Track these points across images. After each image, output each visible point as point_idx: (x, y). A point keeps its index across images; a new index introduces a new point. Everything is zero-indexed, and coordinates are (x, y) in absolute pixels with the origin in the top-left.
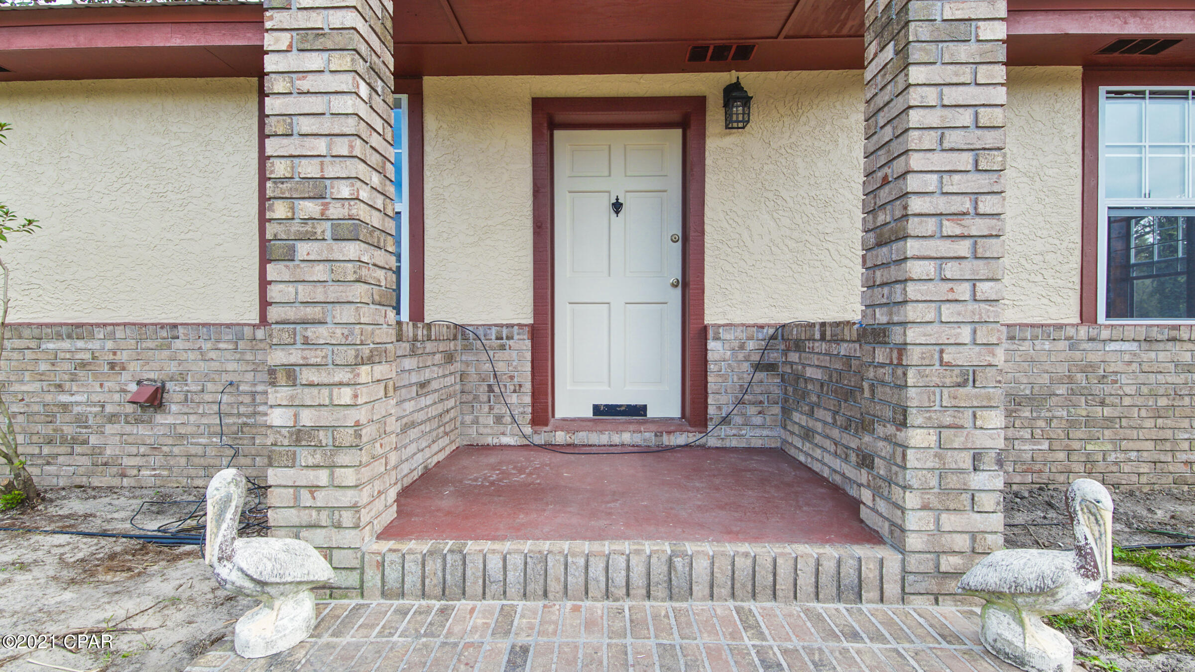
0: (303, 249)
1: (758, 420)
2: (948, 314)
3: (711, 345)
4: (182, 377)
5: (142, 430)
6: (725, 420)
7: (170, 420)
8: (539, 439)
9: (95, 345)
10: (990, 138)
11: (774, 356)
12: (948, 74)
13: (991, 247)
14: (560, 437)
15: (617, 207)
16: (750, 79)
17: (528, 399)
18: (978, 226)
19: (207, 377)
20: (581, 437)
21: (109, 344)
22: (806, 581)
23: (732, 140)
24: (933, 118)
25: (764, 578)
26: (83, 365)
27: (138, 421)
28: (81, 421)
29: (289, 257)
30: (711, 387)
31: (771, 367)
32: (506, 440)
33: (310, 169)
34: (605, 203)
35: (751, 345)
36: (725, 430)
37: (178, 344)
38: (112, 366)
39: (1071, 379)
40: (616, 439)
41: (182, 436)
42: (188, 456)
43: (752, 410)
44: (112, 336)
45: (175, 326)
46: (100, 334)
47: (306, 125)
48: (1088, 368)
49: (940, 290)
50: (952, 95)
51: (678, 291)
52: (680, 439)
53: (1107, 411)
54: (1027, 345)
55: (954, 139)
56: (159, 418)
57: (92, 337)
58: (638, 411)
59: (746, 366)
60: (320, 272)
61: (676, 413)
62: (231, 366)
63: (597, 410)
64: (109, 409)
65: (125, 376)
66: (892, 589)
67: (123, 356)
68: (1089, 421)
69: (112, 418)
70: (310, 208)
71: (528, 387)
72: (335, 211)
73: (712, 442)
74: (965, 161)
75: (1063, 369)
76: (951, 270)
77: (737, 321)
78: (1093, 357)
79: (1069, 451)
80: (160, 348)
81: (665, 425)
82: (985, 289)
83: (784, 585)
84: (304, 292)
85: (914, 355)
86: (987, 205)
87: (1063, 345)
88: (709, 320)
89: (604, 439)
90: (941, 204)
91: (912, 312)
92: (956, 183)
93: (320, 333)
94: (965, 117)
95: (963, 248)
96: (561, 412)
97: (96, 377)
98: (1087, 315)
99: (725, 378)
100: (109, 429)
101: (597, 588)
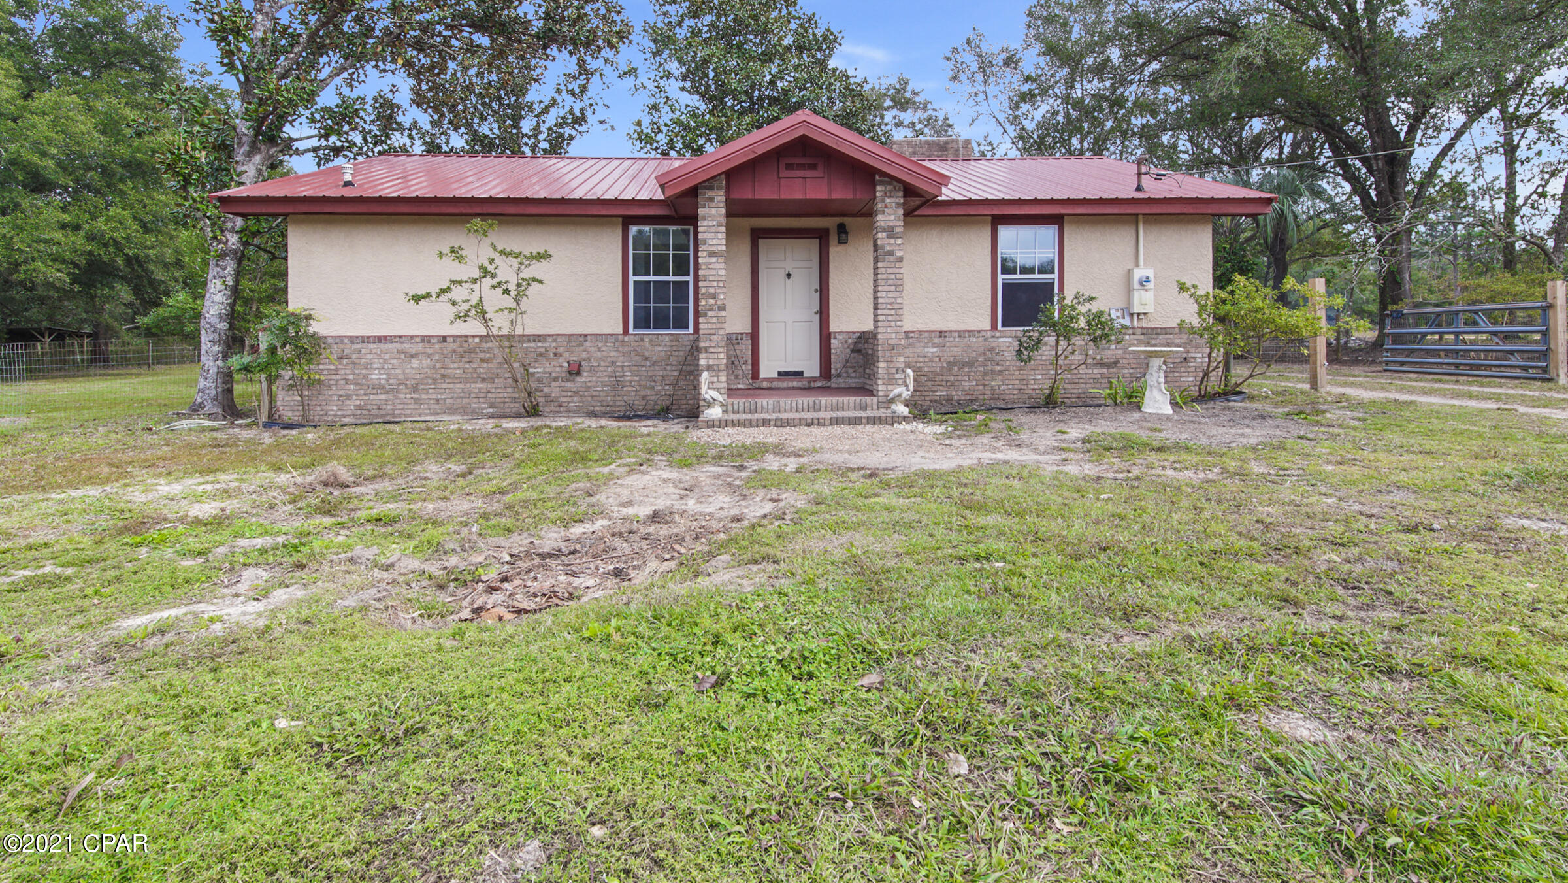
0: (710, 313)
1: (853, 375)
2: (889, 330)
3: (833, 341)
4: (589, 360)
5: (569, 385)
6: (839, 375)
7: (583, 379)
8: (756, 385)
9: (547, 345)
10: (899, 282)
11: (860, 346)
12: (889, 265)
13: (901, 312)
14: (765, 384)
15: (789, 276)
16: (847, 220)
17: (750, 367)
18: (896, 306)
19: (601, 359)
20: (775, 384)
21: (554, 344)
22: (852, 405)
23: (841, 248)
24: (884, 277)
25: (840, 405)
26: (541, 354)
27: (568, 380)
28: (539, 380)
29: (705, 315)
30: (833, 360)
31: (859, 351)
32: (740, 386)
33: (712, 291)
34: (783, 274)
35: (850, 341)
36: (840, 380)
37: (587, 344)
38: (555, 354)
39: (984, 354)
40: (790, 385)
41: (589, 387)
42: (592, 396)
43: (850, 370)
44: (555, 341)
45: (586, 336)
46: (550, 339)
47: (711, 278)
48: (992, 349)
49: (887, 324)
50: (889, 270)
51: (818, 317)
52: (819, 384)
53: (999, 368)
54: (966, 340)
55: (890, 282)
56: (578, 379)
57: (545, 341)
58: (800, 374)
59: (848, 351)
60: (714, 320)
61: (818, 375)
62: (612, 354)
63: (780, 373)
64: (554, 375)
65: (561, 359)
66: (875, 407)
67: (560, 350)
68: (993, 372)
69: (555, 379)
70: (712, 301)
71: (750, 362)
72: (719, 302)
73: (833, 385)
74: (893, 288)
75: (982, 350)
76: (890, 318)
77: (844, 330)
78: (994, 345)
79: (984, 385)
80: (579, 346)
81: (814, 379)
82: (899, 323)
83: (846, 406)
84: (710, 326)
85: (880, 342)
86: (899, 300)
87: (981, 339)
88: (831, 330)
89: (785, 385)
90: (887, 300)
91: (880, 330)
92: (891, 295)
93: (715, 338)
94: (893, 277)
95: (893, 312)
96: (762, 376)
97: (547, 360)
98: (994, 327)
99: (838, 356)
100: (553, 384)
101: (794, 409)
